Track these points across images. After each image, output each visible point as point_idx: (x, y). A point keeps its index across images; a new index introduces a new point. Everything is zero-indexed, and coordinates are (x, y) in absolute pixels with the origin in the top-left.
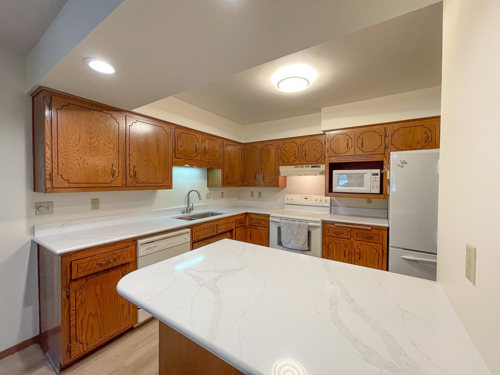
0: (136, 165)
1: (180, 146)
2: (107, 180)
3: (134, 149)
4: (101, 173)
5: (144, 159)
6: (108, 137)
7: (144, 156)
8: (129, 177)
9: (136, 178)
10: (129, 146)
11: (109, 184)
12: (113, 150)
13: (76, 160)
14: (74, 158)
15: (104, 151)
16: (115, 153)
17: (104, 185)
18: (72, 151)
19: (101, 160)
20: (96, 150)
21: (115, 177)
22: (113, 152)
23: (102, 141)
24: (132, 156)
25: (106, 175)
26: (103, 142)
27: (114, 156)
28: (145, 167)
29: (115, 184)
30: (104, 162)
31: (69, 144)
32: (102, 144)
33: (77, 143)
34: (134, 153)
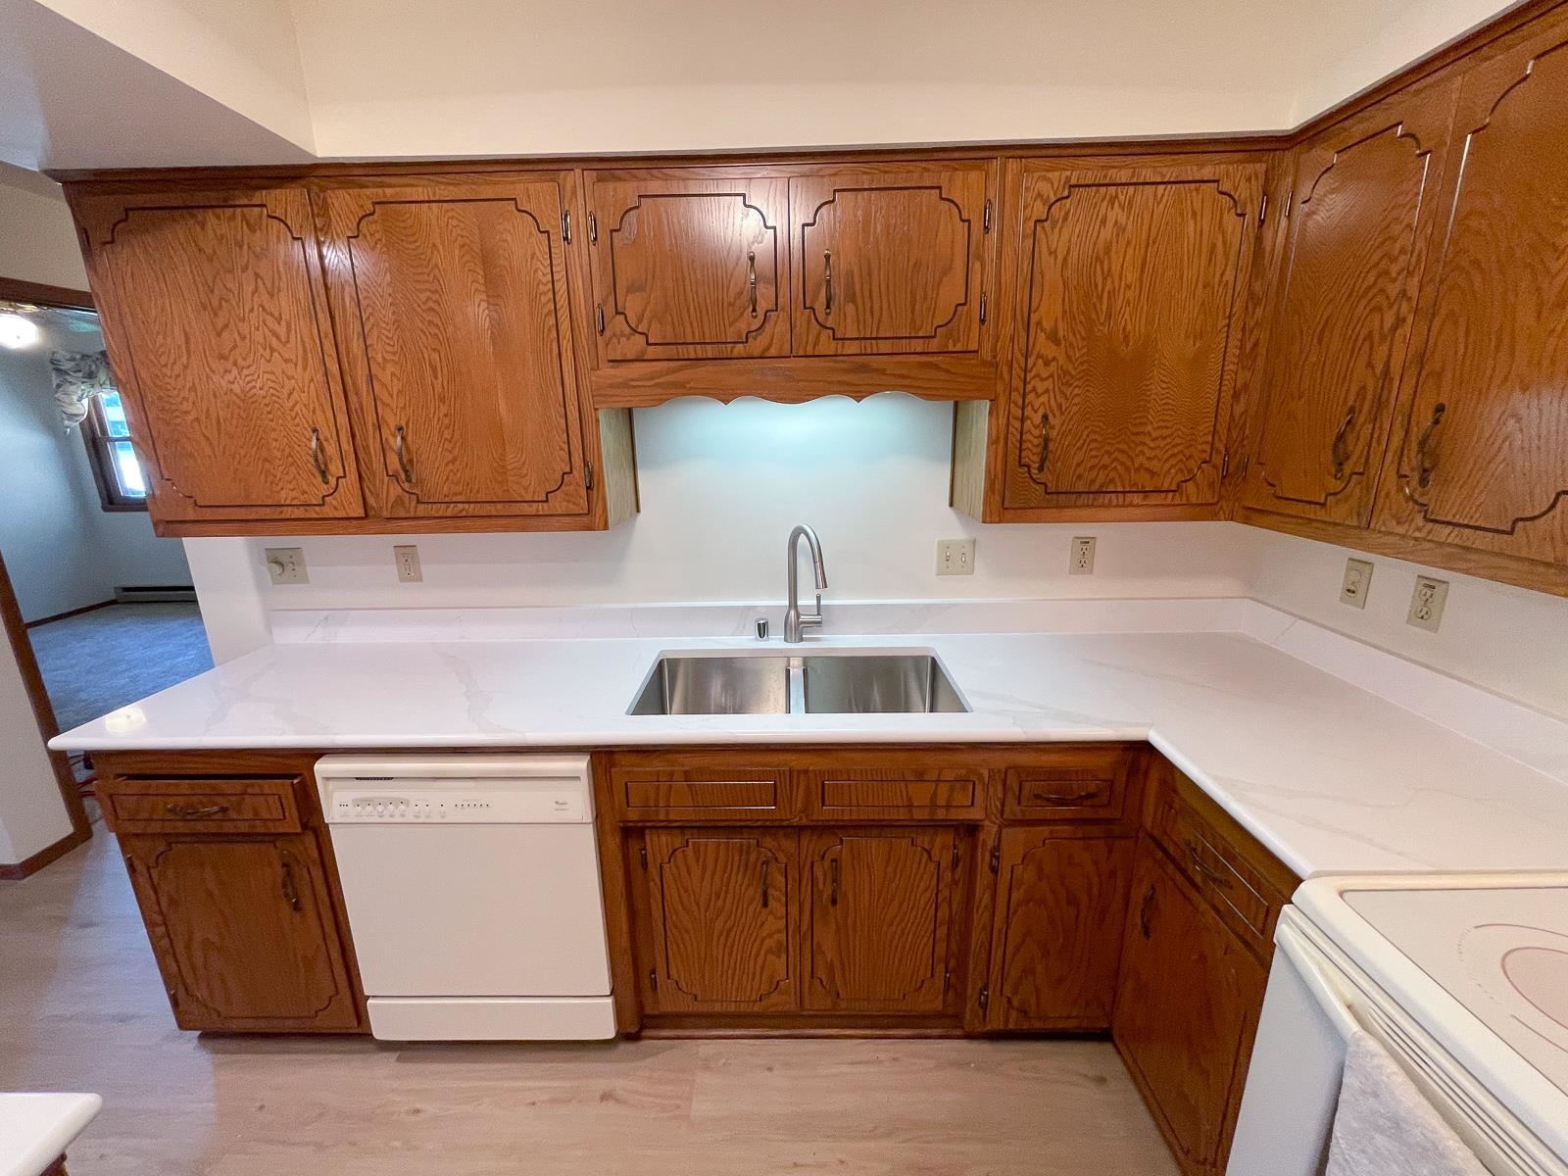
0: (407, 424)
1: (631, 289)
2: (305, 492)
3: (389, 348)
4: (281, 469)
8: (386, 479)
9: (414, 480)
10: (361, 339)
11: (317, 508)
12: (305, 368)
14: (190, 418)
15: (273, 378)
16: (312, 380)
17: (302, 513)
18: (175, 392)
19: (271, 416)
20: (248, 378)
21: (333, 481)
22: (308, 377)
24: (384, 385)
25: (299, 474)
26: (262, 341)
27: (314, 393)
28: (448, 428)
29: (336, 508)
30: (280, 421)
31: (164, 370)
33: (184, 359)
34: (390, 368)
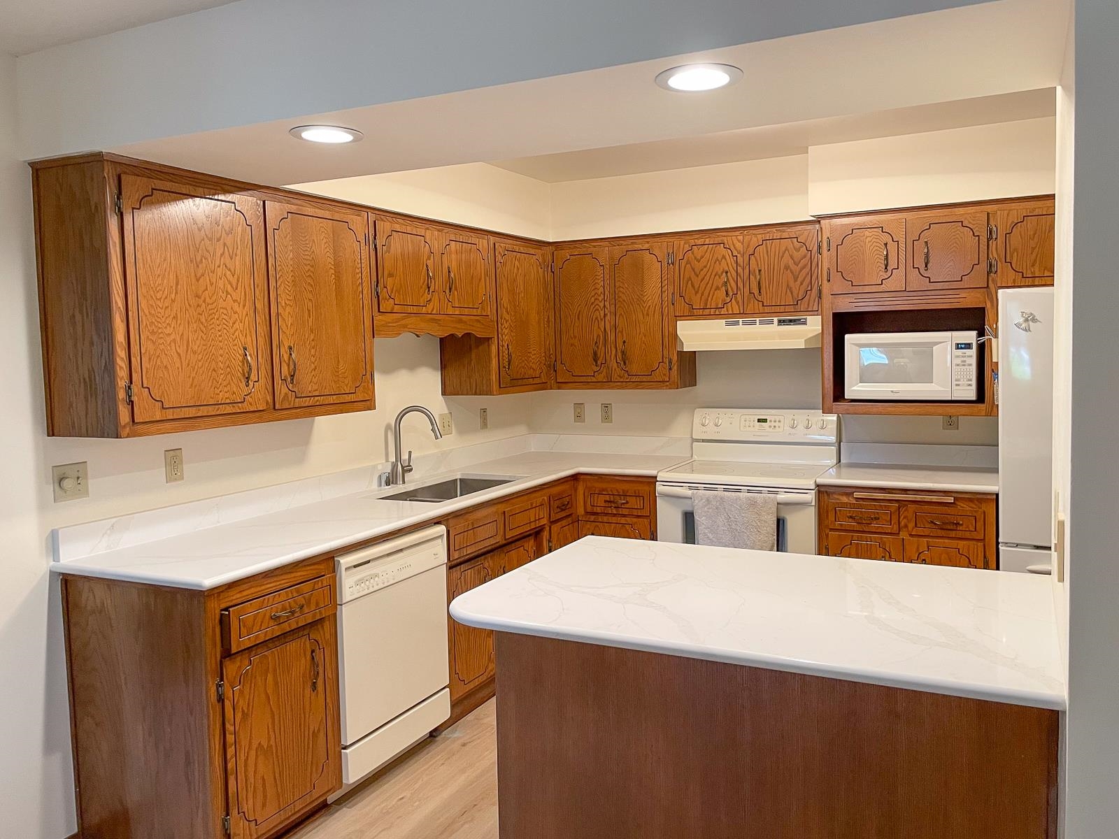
0: (294, 345)
1: (391, 275)
2: (234, 393)
3: (288, 297)
4: (222, 376)
5: (310, 324)
6: (233, 270)
7: (310, 317)
8: (280, 381)
9: (294, 382)
10: (275, 290)
11: (240, 405)
12: (244, 306)
13: (173, 344)
14: (169, 340)
15: (225, 312)
16: (247, 314)
17: (229, 409)
18: (163, 319)
19: (221, 339)
20: (211, 312)
21: (251, 385)
22: (244, 313)
23: (221, 284)
24: (284, 319)
25: (232, 380)
26: (222, 287)
27: (247, 323)
28: (313, 348)
29: (251, 404)
30: (226, 342)
31: (158, 302)
32: (221, 293)
33: (173, 296)
34: (288, 309)
